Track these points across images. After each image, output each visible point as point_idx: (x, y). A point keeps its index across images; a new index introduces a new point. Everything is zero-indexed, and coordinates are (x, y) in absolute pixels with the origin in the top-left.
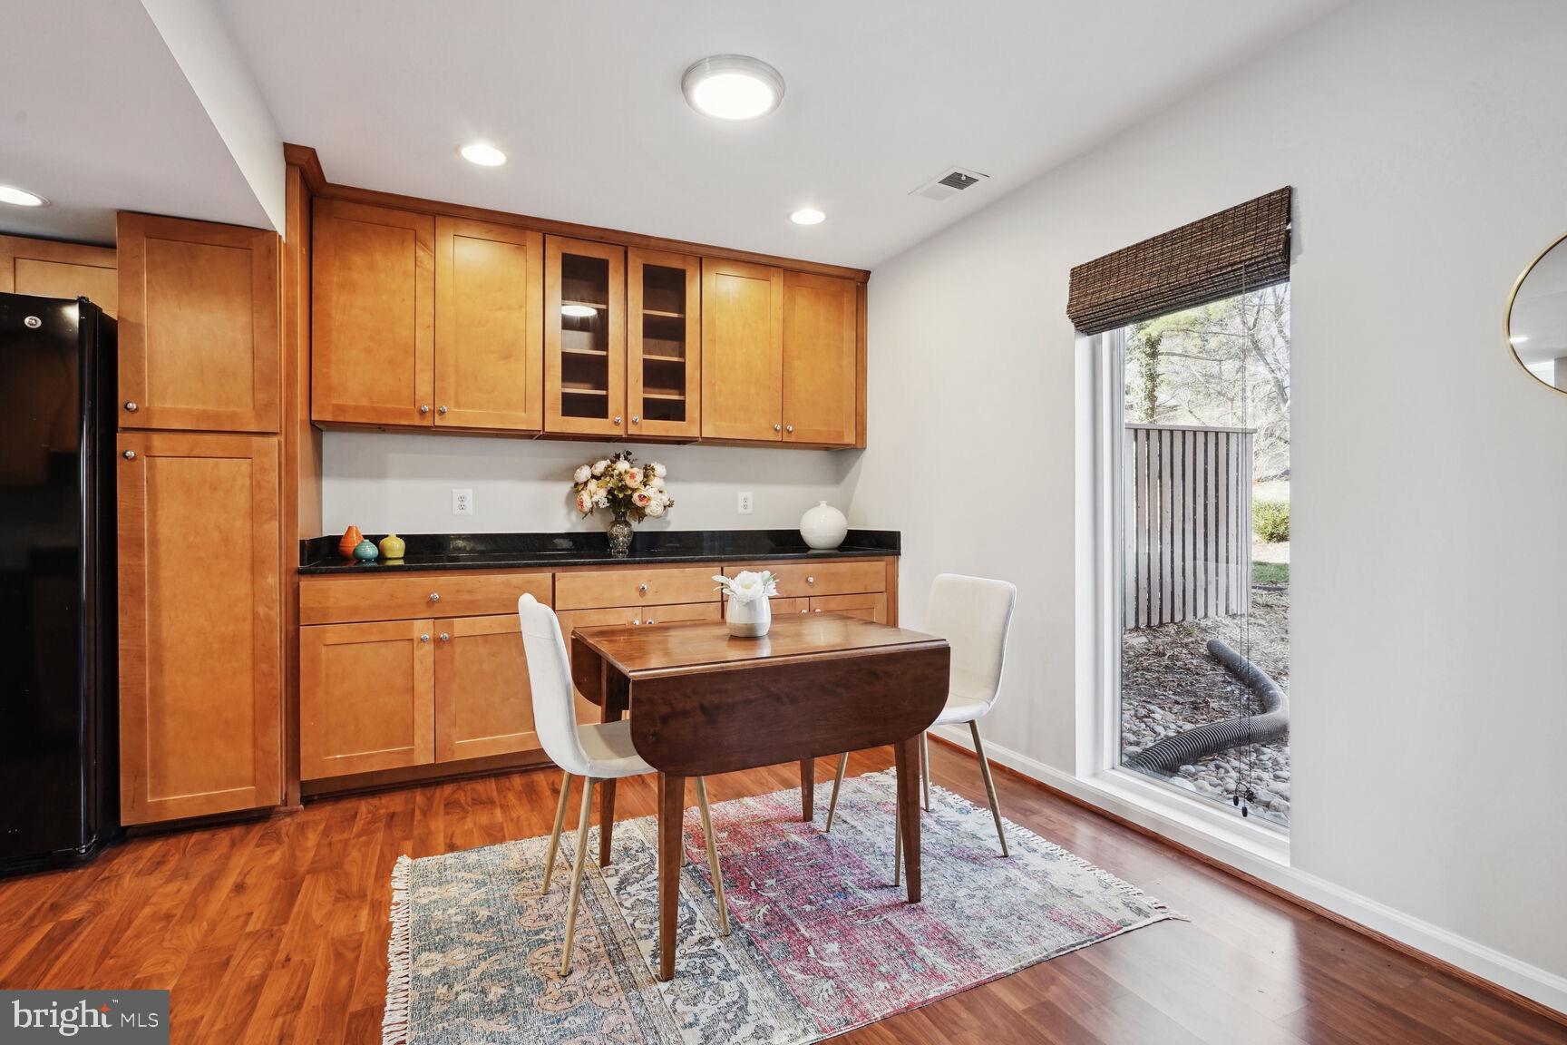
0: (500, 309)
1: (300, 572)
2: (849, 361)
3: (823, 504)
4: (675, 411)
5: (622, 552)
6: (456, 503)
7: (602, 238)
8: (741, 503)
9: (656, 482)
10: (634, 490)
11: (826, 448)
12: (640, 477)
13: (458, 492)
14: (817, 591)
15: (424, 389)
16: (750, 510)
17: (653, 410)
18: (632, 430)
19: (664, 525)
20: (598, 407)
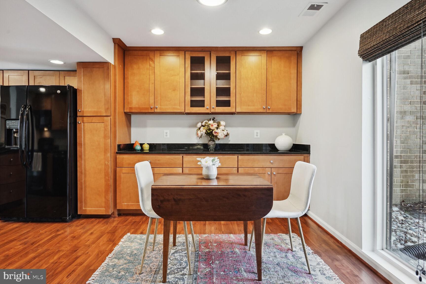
0: (172, 76)
1: (117, 153)
2: (294, 82)
3: (284, 134)
4: (227, 104)
5: (212, 150)
6: (165, 134)
7: (202, 50)
8: (255, 134)
9: (222, 128)
10: (213, 130)
11: (289, 114)
12: (216, 126)
13: (165, 131)
14: (275, 165)
15: (152, 101)
16: (259, 137)
17: (219, 104)
18: (213, 111)
19: (228, 141)
20: (201, 104)
